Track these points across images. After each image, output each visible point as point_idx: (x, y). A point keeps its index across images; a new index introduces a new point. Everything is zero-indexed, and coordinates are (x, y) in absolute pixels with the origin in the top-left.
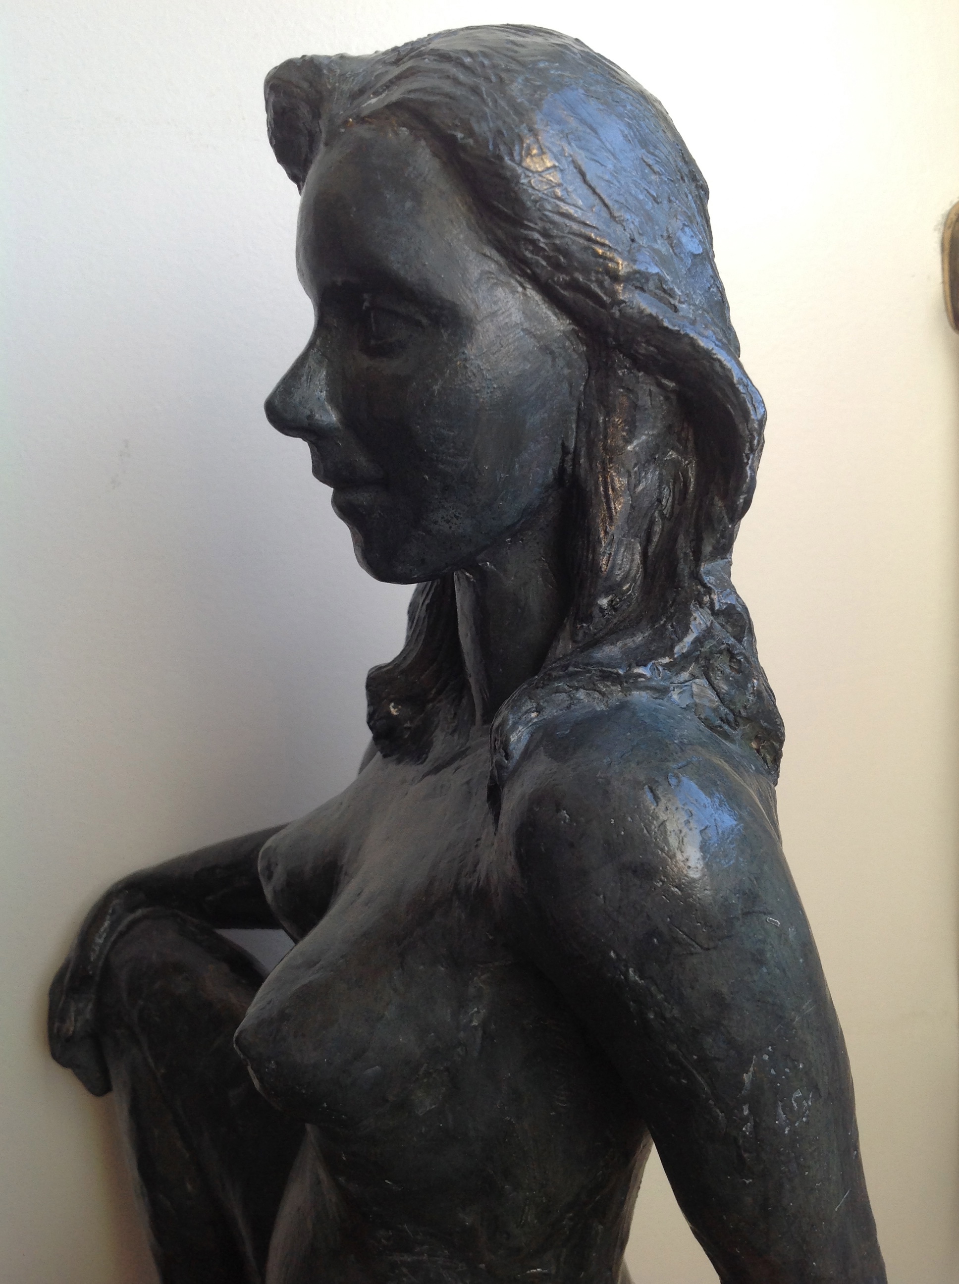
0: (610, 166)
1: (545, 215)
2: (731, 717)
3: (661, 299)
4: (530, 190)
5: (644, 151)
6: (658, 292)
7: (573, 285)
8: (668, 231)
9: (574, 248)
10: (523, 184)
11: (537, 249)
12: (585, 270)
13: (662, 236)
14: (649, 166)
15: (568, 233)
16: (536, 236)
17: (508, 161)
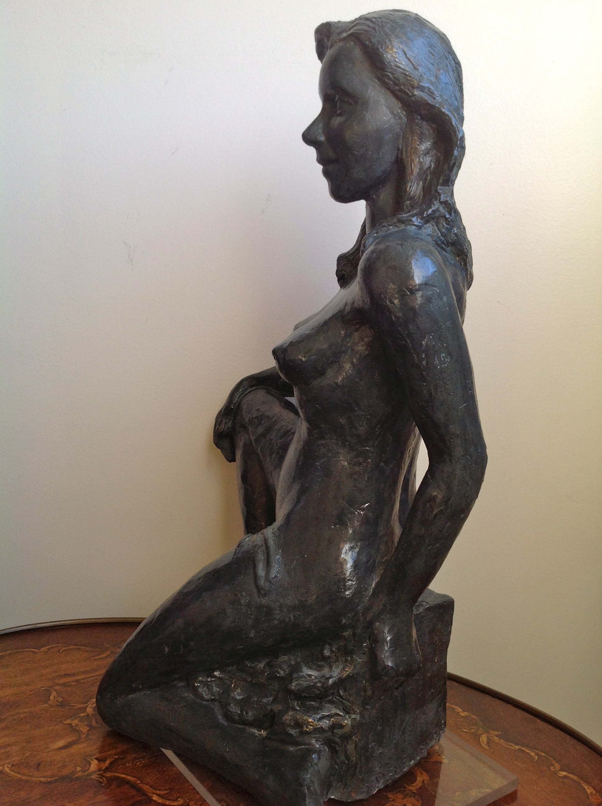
0: (416, 52)
1: (392, 68)
2: (445, 242)
3: (430, 95)
4: (387, 59)
5: (430, 48)
6: (429, 93)
7: (401, 90)
8: (436, 75)
9: (401, 77)
10: (385, 57)
11: (390, 79)
12: (404, 85)
13: (434, 76)
14: (432, 53)
15: (399, 73)
16: (389, 74)
17: (381, 50)
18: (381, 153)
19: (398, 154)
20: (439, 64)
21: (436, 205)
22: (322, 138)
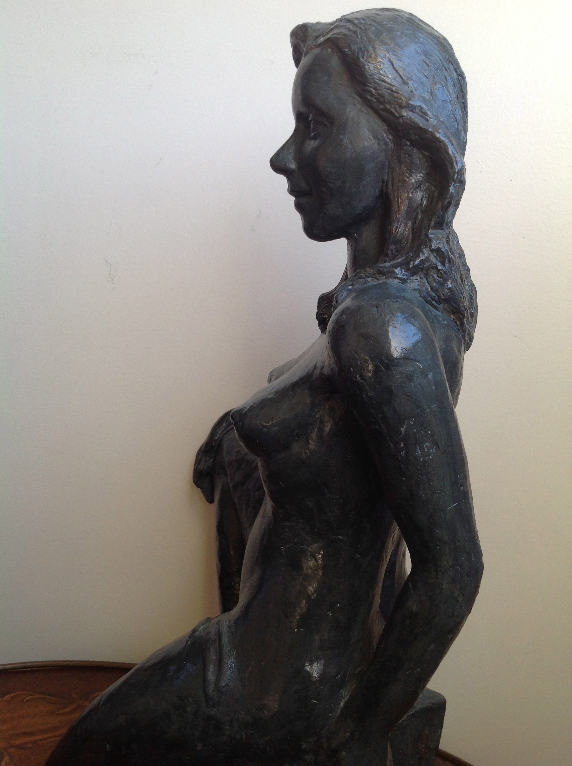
0: (406, 62)
1: (375, 81)
3: (422, 116)
4: (369, 71)
5: (424, 57)
6: (420, 113)
7: (386, 110)
8: (431, 90)
9: (386, 94)
10: (367, 68)
11: (372, 95)
12: (390, 103)
13: (428, 92)
14: (426, 63)
15: (384, 88)
16: (372, 89)
17: (362, 59)
18: (361, 186)
19: (382, 186)
20: (435, 76)
21: (425, 254)
22: (293, 166)
